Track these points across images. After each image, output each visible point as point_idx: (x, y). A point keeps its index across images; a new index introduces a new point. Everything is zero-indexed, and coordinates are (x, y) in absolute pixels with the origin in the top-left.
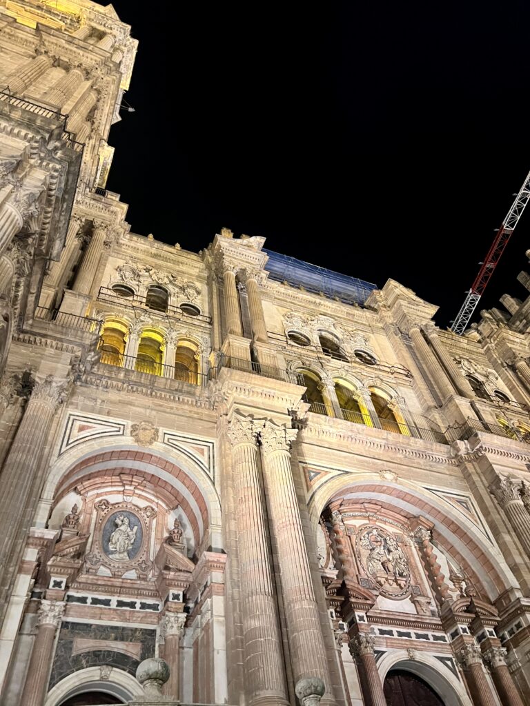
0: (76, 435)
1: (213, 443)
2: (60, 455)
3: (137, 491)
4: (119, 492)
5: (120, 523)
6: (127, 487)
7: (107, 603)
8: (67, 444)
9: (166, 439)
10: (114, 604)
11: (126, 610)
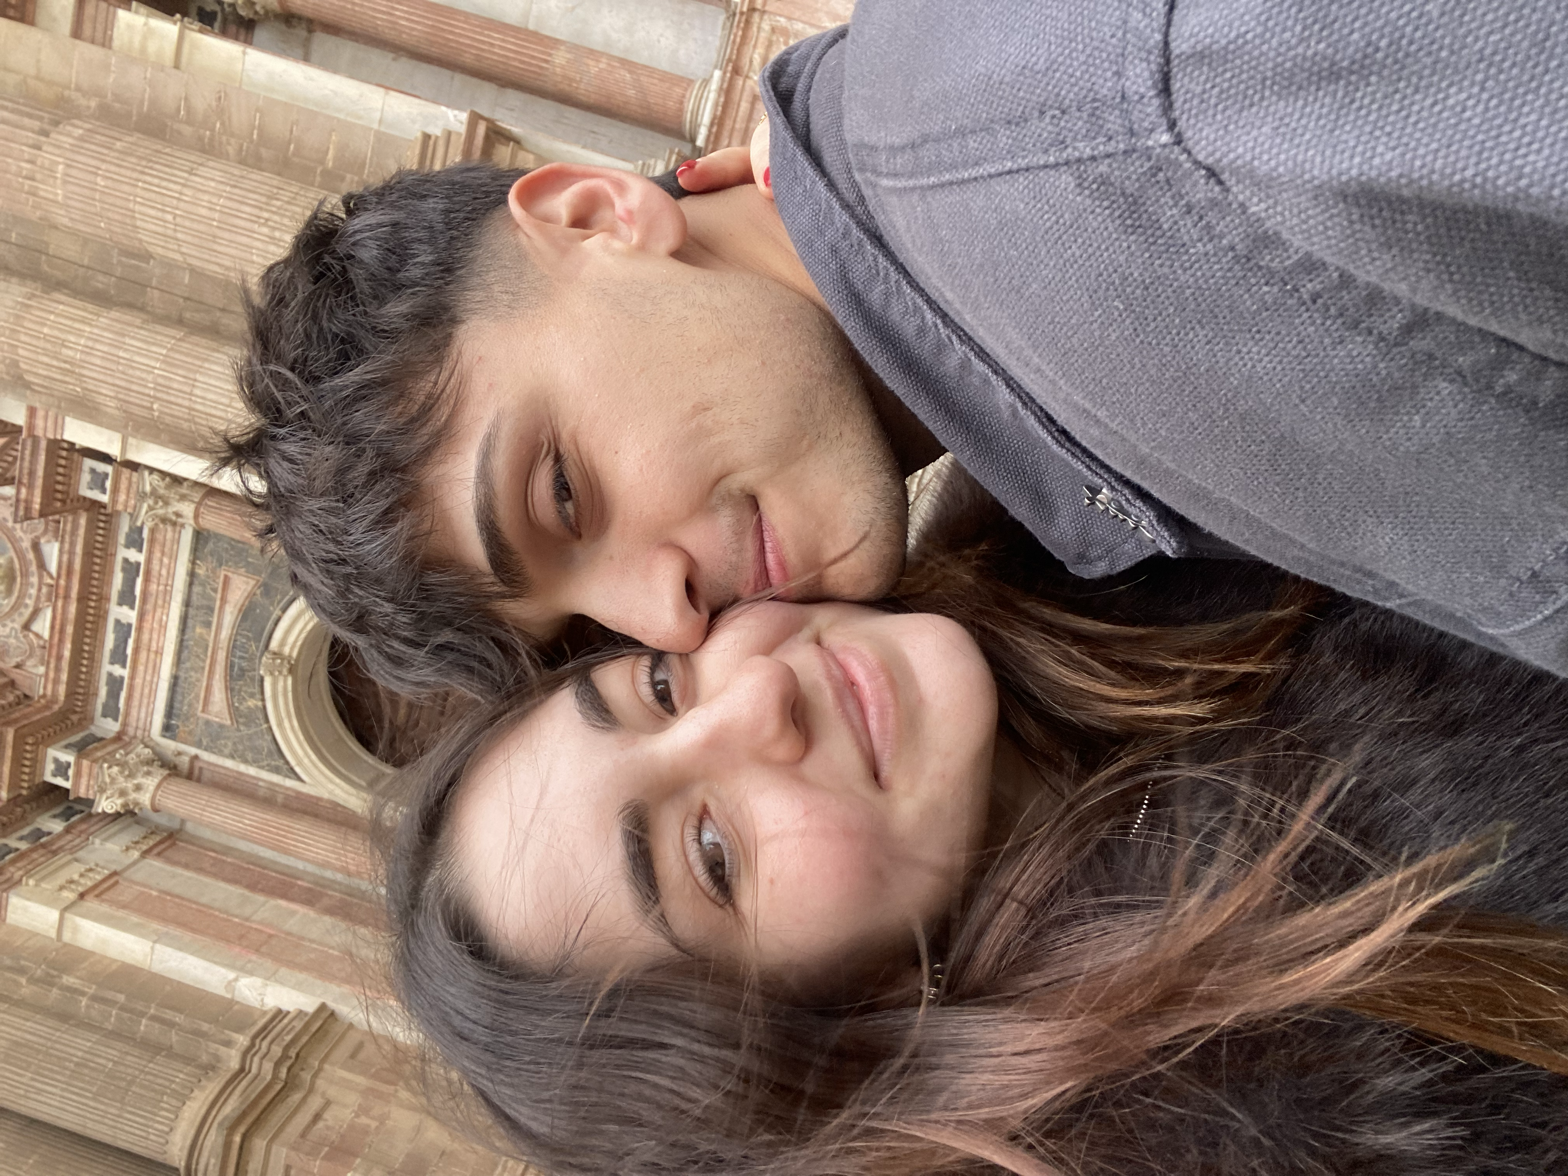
7: (123, 629)
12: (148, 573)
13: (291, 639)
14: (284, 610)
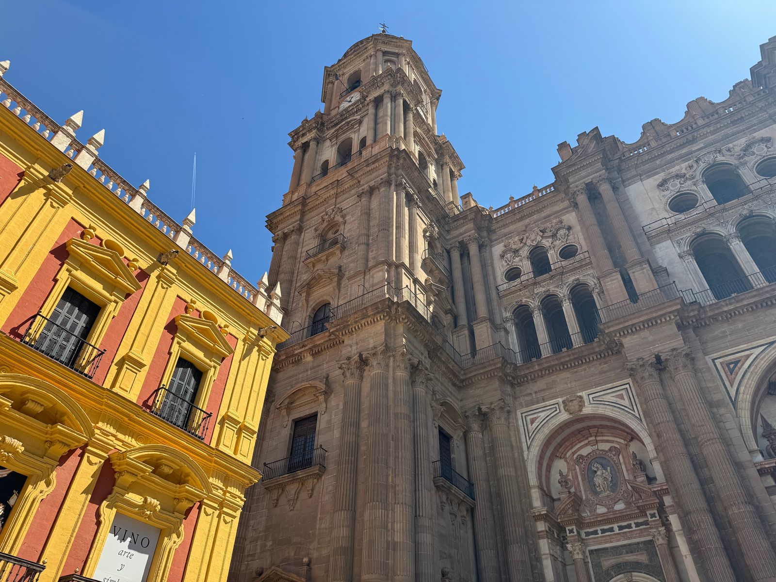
0: (532, 428)
1: (629, 383)
2: (528, 448)
3: (599, 438)
4: (586, 445)
5: (595, 469)
6: (590, 439)
7: (611, 530)
8: (530, 438)
9: (591, 399)
10: (617, 531)
11: (625, 532)
12: (631, 531)
13: (637, 578)
14: (645, 573)
